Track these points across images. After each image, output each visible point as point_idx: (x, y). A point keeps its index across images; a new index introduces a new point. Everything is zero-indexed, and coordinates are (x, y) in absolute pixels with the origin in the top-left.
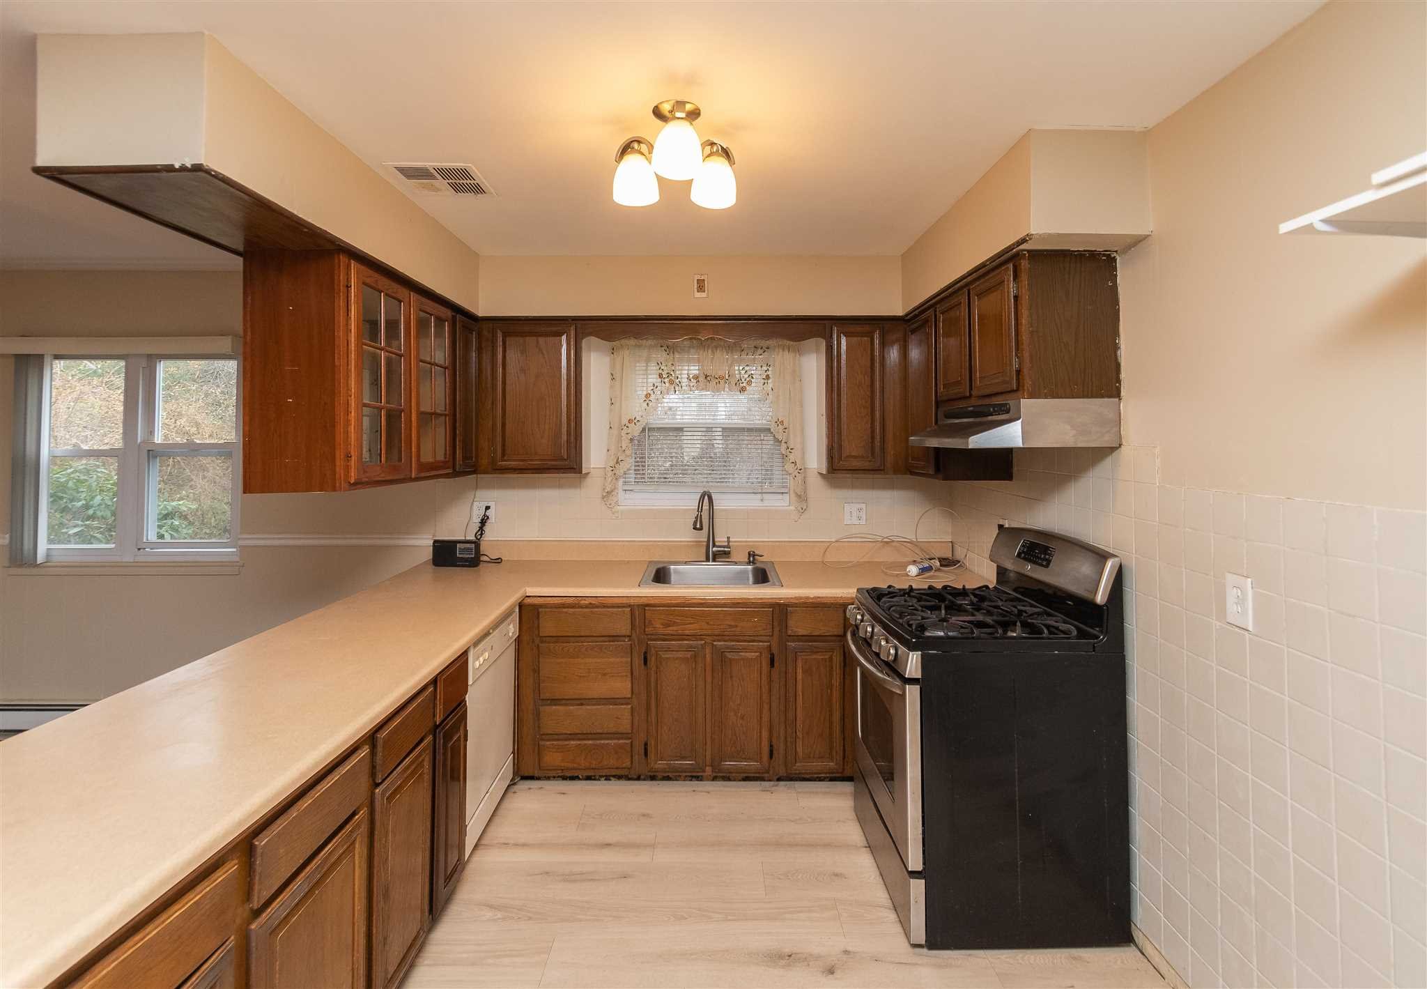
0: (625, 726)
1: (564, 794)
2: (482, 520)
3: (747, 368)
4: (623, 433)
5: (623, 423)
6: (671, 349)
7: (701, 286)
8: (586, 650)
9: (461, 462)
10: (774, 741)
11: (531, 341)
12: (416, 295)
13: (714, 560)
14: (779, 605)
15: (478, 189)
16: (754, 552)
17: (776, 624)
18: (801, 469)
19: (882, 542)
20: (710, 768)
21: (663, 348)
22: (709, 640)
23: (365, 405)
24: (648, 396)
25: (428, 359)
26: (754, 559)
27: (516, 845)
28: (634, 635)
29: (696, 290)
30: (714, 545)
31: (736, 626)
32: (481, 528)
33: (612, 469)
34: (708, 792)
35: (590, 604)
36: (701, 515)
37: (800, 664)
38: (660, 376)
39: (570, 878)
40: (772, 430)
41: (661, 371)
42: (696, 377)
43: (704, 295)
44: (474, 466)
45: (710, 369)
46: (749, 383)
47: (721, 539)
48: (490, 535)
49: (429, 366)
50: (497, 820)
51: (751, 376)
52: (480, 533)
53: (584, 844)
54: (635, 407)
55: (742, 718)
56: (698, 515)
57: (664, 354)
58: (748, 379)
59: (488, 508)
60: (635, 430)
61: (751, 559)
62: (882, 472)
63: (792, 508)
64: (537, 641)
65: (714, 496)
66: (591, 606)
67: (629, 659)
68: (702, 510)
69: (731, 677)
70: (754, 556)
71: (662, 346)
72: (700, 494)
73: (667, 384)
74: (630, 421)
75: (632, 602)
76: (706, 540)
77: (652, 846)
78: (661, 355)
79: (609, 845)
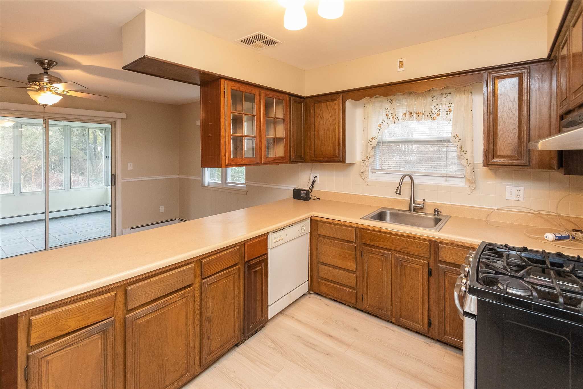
0: (353, 283)
1: (327, 305)
2: (313, 182)
3: (437, 107)
4: (369, 144)
5: (369, 140)
6: (392, 101)
7: (401, 64)
8: (336, 244)
9: (294, 158)
10: (432, 318)
11: (324, 104)
12: (262, 90)
13: (414, 211)
14: (435, 242)
15: (274, 43)
16: (438, 209)
17: (432, 252)
18: (470, 164)
19: (532, 213)
20: (394, 319)
21: (388, 101)
22: (393, 252)
23: (232, 135)
24: (380, 126)
25: (273, 116)
26: (438, 213)
27: (297, 320)
28: (357, 242)
29: (398, 67)
30: (414, 203)
31: (408, 248)
32: (312, 185)
33: (363, 161)
34: (393, 331)
35: (338, 223)
36: (401, 187)
37: (447, 279)
38: (387, 115)
39: (308, 344)
40: (451, 141)
41: (387, 113)
42: (405, 114)
43: (402, 69)
44: (303, 159)
45: (415, 110)
46: (438, 115)
47: (419, 200)
48: (316, 188)
49: (273, 119)
50: (296, 306)
51: (439, 110)
52: (312, 187)
53: (321, 331)
54: (374, 132)
55: (412, 299)
56: (399, 186)
57: (390, 104)
58: (437, 113)
59: (316, 177)
60: (374, 143)
61: (436, 213)
62: (528, 167)
63: (467, 186)
64: (318, 236)
65: (413, 177)
66: (338, 224)
67: (354, 253)
68: (401, 184)
69: (405, 275)
70: (438, 211)
71: (388, 100)
72: (402, 175)
73: (392, 119)
74: (372, 139)
75: (356, 226)
76: (410, 199)
77: (349, 345)
78: (388, 105)
79: (331, 336)
